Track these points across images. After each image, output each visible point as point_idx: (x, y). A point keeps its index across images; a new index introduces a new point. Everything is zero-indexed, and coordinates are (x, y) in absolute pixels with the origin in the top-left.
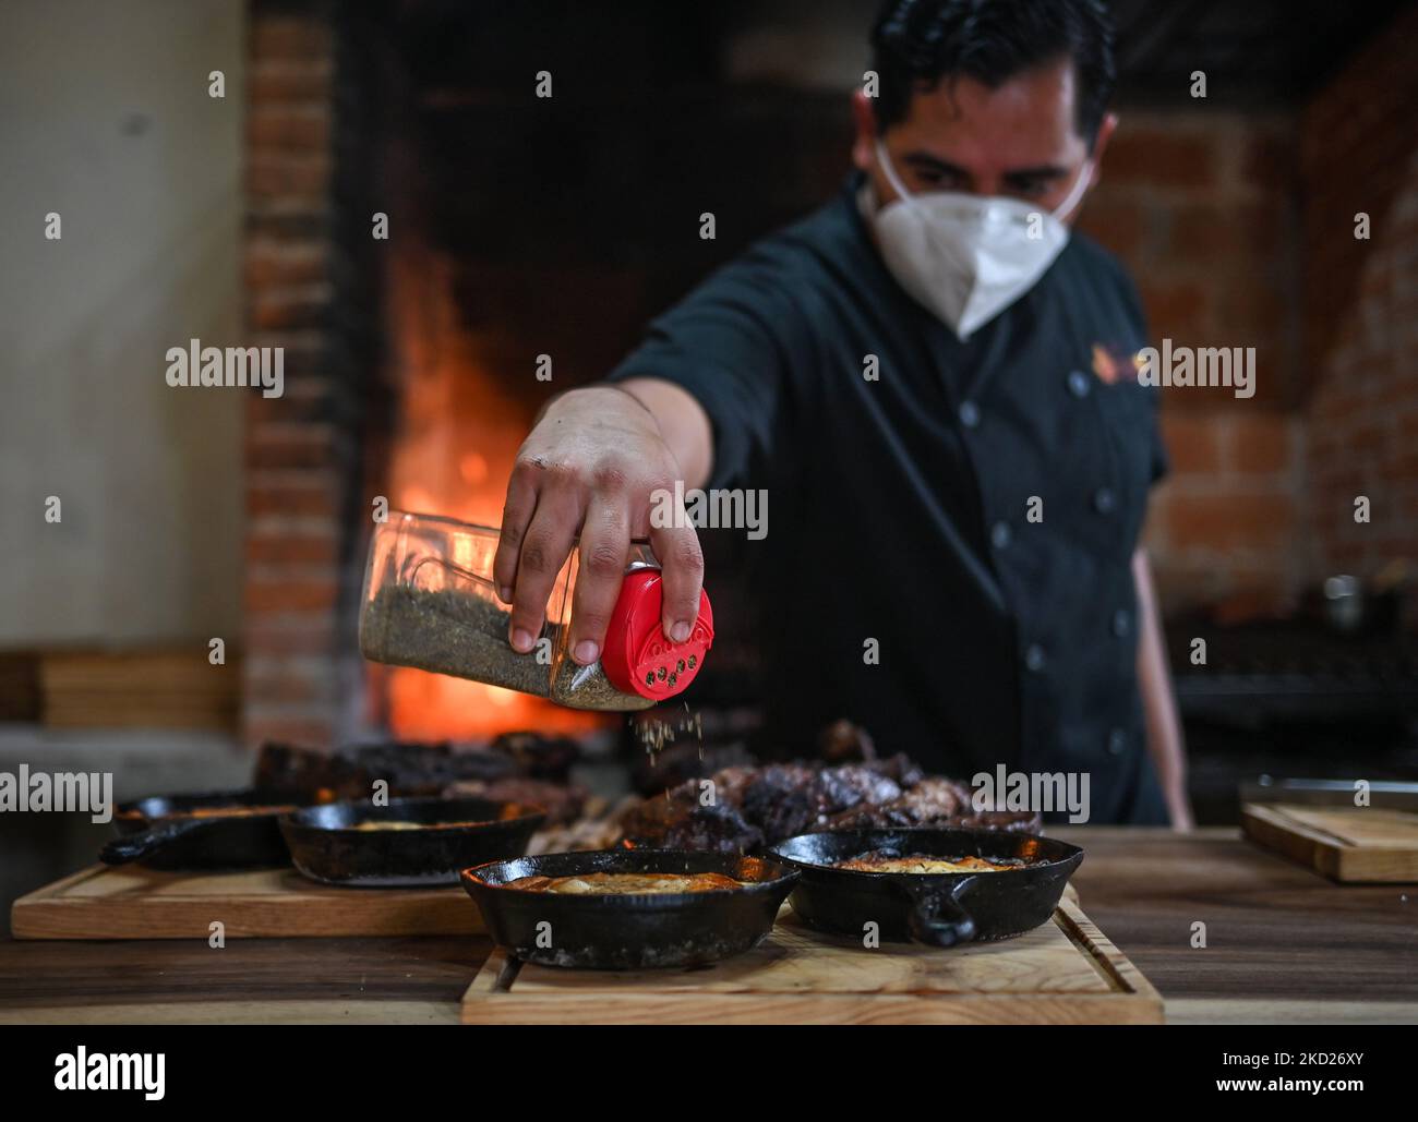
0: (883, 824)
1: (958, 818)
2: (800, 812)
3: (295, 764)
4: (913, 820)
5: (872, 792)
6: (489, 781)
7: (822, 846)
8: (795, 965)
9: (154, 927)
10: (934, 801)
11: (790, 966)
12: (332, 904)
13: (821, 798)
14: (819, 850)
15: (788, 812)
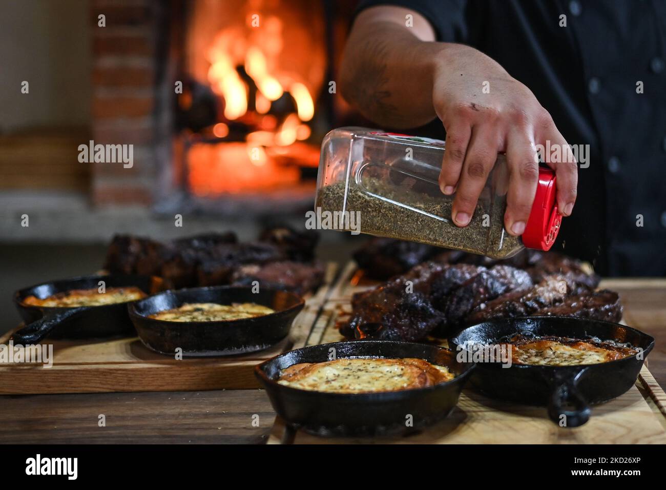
0: (522, 309)
1: (569, 302)
2: (468, 300)
3: (134, 248)
4: (541, 305)
5: (514, 281)
6: (262, 264)
7: (485, 332)
8: (473, 429)
9: (49, 387)
10: (554, 289)
11: (470, 430)
12: (165, 370)
13: (481, 290)
14: (483, 334)
15: (460, 300)
